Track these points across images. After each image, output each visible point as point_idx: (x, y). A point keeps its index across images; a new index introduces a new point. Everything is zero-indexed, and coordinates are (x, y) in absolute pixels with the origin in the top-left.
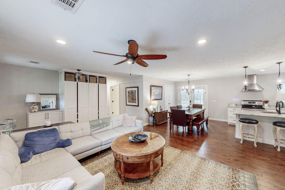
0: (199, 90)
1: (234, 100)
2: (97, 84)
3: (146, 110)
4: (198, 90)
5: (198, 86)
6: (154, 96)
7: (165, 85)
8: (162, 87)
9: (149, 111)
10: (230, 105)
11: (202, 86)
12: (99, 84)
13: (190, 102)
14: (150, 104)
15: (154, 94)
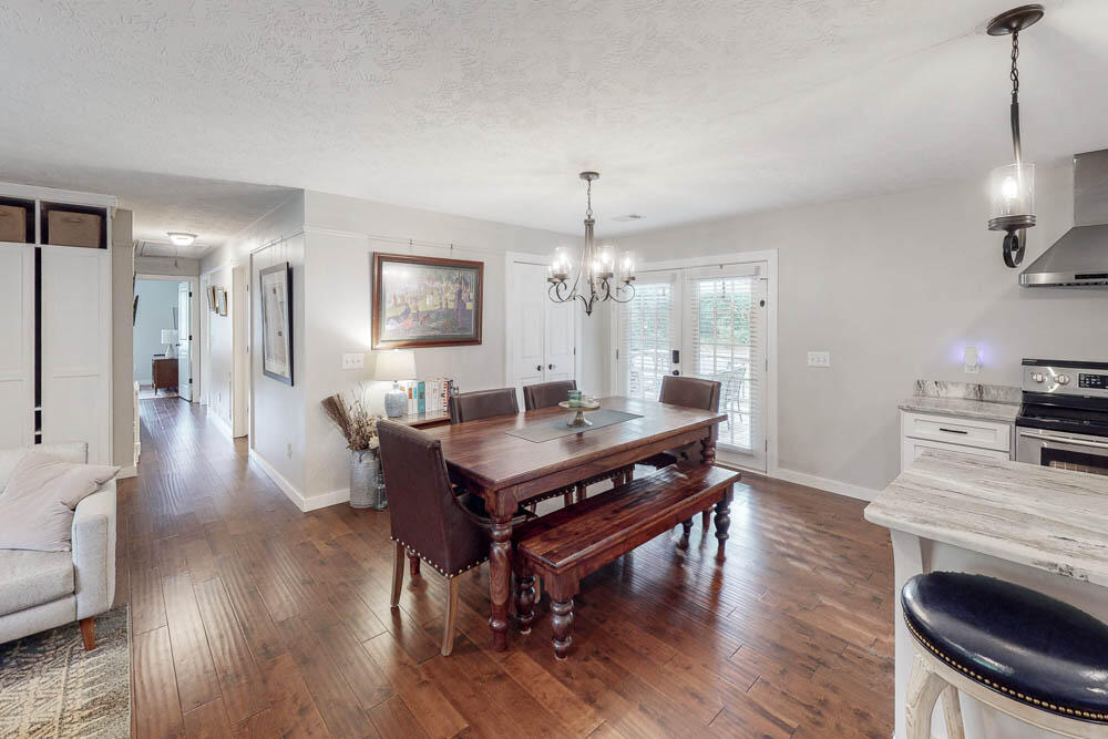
0: (728, 282)
1: (961, 354)
2: (29, 249)
3: (333, 407)
4: (720, 283)
5: (719, 259)
6: (410, 321)
7: (510, 256)
8: (477, 267)
9: (352, 415)
10: (931, 389)
11: (742, 257)
12: (44, 248)
13: (676, 360)
14: (368, 374)
15: (407, 312)
